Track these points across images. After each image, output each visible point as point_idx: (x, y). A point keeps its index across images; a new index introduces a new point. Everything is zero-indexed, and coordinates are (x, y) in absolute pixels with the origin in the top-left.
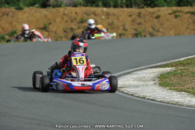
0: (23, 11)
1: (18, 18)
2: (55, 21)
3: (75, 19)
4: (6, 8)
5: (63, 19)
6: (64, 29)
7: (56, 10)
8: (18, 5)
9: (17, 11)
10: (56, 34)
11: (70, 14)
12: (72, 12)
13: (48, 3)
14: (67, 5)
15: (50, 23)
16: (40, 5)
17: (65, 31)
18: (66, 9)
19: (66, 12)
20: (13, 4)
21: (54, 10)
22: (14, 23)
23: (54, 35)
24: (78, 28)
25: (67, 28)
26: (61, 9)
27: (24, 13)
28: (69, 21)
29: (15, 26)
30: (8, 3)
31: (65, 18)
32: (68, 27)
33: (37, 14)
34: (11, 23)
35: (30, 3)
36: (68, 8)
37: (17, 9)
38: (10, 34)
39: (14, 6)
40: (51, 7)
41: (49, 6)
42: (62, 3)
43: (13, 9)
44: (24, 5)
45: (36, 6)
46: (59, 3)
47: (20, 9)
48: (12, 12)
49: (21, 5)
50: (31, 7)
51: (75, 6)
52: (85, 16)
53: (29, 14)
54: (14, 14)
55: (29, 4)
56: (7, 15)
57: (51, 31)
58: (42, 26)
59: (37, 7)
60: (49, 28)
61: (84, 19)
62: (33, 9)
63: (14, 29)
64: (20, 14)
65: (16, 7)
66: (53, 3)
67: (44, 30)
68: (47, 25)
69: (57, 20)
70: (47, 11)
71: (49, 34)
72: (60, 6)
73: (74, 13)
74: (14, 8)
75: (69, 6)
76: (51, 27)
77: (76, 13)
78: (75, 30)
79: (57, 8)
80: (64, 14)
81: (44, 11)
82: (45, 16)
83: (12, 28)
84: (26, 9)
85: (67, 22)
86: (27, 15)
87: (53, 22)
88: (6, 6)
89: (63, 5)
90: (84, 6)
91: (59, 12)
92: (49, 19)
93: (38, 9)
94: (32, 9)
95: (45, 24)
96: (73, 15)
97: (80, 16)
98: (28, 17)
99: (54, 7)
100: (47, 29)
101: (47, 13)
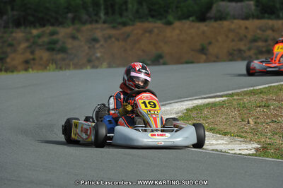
0: (173, 26)
2: (217, 41)
3: (245, 36)
4: (149, 22)
5: (227, 36)
6: (228, 51)
7: (219, 24)
8: (166, 18)
9: (164, 26)
10: (217, 58)
11: (237, 30)
12: (240, 27)
13: (209, 15)
14: (235, 18)
15: (210, 43)
16: (197, 17)
18: (232, 23)
19: (233, 26)
21: (215, 24)
24: (250, 49)
25: (233, 50)
26: (226, 23)
27: (174, 29)
28: (236, 39)
29: (161, 47)
30: (153, 16)
31: (231, 35)
32: (235, 48)
33: (192, 31)
34: (155, 44)
35: (183, 15)
36: (236, 21)
39: (160, 19)
40: (213, 20)
41: (210, 19)
42: (227, 14)
43: (159, 24)
44: (175, 18)
45: (191, 19)
46: (224, 15)
47: (169, 23)
48: (158, 28)
49: (171, 18)
50: (184, 21)
51: (246, 18)
52: (259, 31)
54: (160, 31)
55: (182, 17)
56: (151, 32)
59: (193, 21)
60: (207, 50)
61: (258, 36)
62: (187, 23)
65: (164, 21)
66: (215, 15)
68: (205, 45)
69: (219, 39)
70: (206, 26)
73: (243, 28)
74: (159, 22)
75: (238, 18)
77: (246, 28)
78: (245, 52)
79: (220, 22)
80: (230, 30)
81: (203, 27)
82: (204, 32)
83: (157, 49)
84: (177, 24)
85: (233, 40)
86: (177, 32)
88: (150, 19)
90: (258, 18)
91: (223, 28)
93: (194, 24)
97: (251, 33)
99: (216, 20)
101: (205, 28)
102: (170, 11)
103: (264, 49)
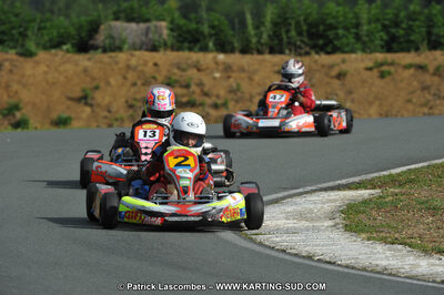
0: (36, 58)
1: (23, 76)
2: (108, 83)
3: (154, 78)
5: (125, 78)
6: (127, 102)
7: (110, 57)
8: (23, 46)
9: (22, 59)
10: (109, 111)
11: (140, 68)
12: (145, 64)
13: (91, 42)
14: (134, 47)
15: (97, 88)
16: (73, 45)
17: (131, 106)
18: (133, 55)
19: (133, 62)
20: (12, 44)
21: (106, 58)
22: (15, 87)
23: (106, 114)
25: (135, 99)
26: (122, 56)
27: (38, 63)
28: (139, 83)
29: (16, 92)
31: (131, 76)
32: (138, 96)
33: (68, 66)
34: (7, 87)
35: (51, 40)
36: (137, 53)
37: (21, 55)
38: (5, 112)
39: (14, 47)
40: (100, 50)
41: (95, 48)
42: (123, 42)
43: (12, 54)
44: (38, 45)
45: (65, 47)
46: (117, 43)
47: (28, 54)
48: (11, 61)
49: (31, 45)
50: (53, 51)
51: (154, 49)
52: (176, 71)
53: (48, 66)
54: (15, 66)
55: (48, 45)
57: (98, 105)
58: (78, 93)
59: (68, 51)
60: (93, 98)
61: (174, 77)
62: (58, 56)
63: (13, 101)
64: (28, 66)
65: (19, 50)
66: (103, 41)
67: (83, 101)
68: (88, 91)
69: (112, 81)
70: (89, 59)
71: (93, 111)
72: (119, 49)
73: (151, 64)
74: (13, 51)
75: (140, 49)
76: (98, 97)
77: (156, 64)
79: (113, 54)
80: (128, 67)
81: (83, 60)
82: (85, 70)
83: (9, 96)
84: (42, 55)
85: (134, 84)
86: (43, 68)
87: (102, 84)
89: (126, 46)
90: (173, 48)
91: (117, 63)
92: (93, 79)
93: (69, 55)
94: (56, 55)
95: (84, 90)
96: (149, 69)
97: (164, 73)
98: (46, 73)
99: (105, 51)
100: (89, 101)
101: (88, 64)
102: (29, 33)
103: (184, 100)
